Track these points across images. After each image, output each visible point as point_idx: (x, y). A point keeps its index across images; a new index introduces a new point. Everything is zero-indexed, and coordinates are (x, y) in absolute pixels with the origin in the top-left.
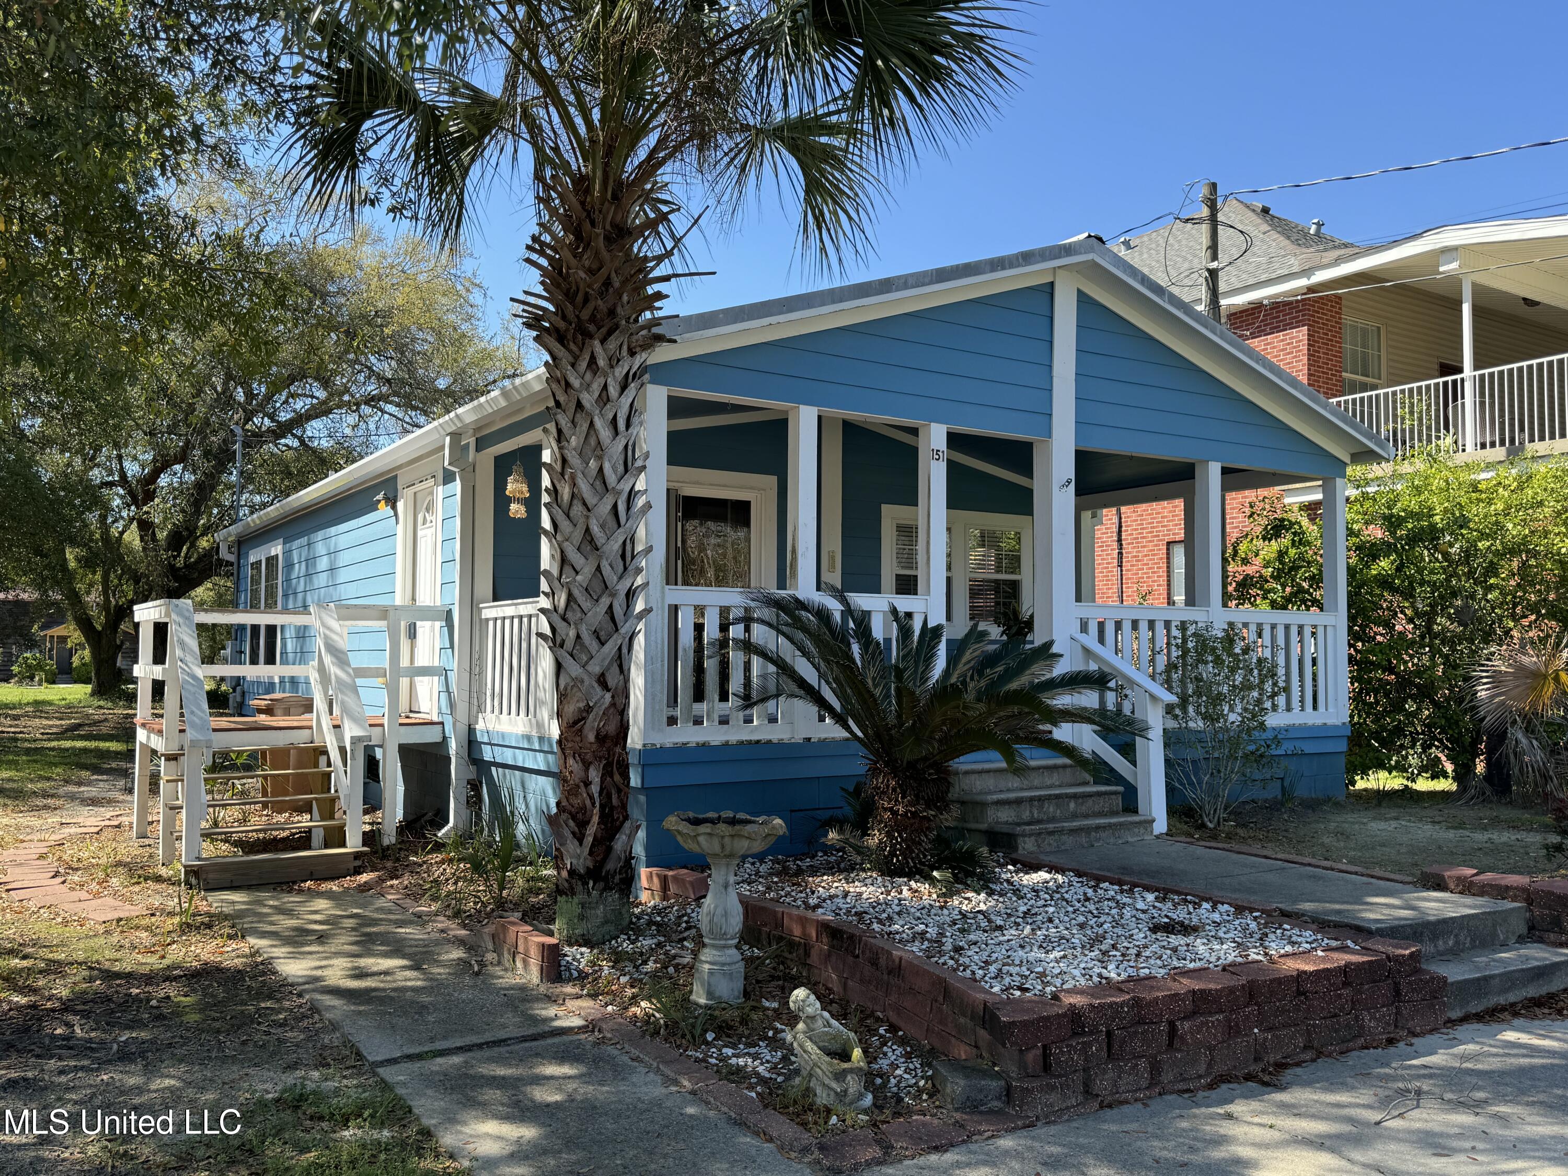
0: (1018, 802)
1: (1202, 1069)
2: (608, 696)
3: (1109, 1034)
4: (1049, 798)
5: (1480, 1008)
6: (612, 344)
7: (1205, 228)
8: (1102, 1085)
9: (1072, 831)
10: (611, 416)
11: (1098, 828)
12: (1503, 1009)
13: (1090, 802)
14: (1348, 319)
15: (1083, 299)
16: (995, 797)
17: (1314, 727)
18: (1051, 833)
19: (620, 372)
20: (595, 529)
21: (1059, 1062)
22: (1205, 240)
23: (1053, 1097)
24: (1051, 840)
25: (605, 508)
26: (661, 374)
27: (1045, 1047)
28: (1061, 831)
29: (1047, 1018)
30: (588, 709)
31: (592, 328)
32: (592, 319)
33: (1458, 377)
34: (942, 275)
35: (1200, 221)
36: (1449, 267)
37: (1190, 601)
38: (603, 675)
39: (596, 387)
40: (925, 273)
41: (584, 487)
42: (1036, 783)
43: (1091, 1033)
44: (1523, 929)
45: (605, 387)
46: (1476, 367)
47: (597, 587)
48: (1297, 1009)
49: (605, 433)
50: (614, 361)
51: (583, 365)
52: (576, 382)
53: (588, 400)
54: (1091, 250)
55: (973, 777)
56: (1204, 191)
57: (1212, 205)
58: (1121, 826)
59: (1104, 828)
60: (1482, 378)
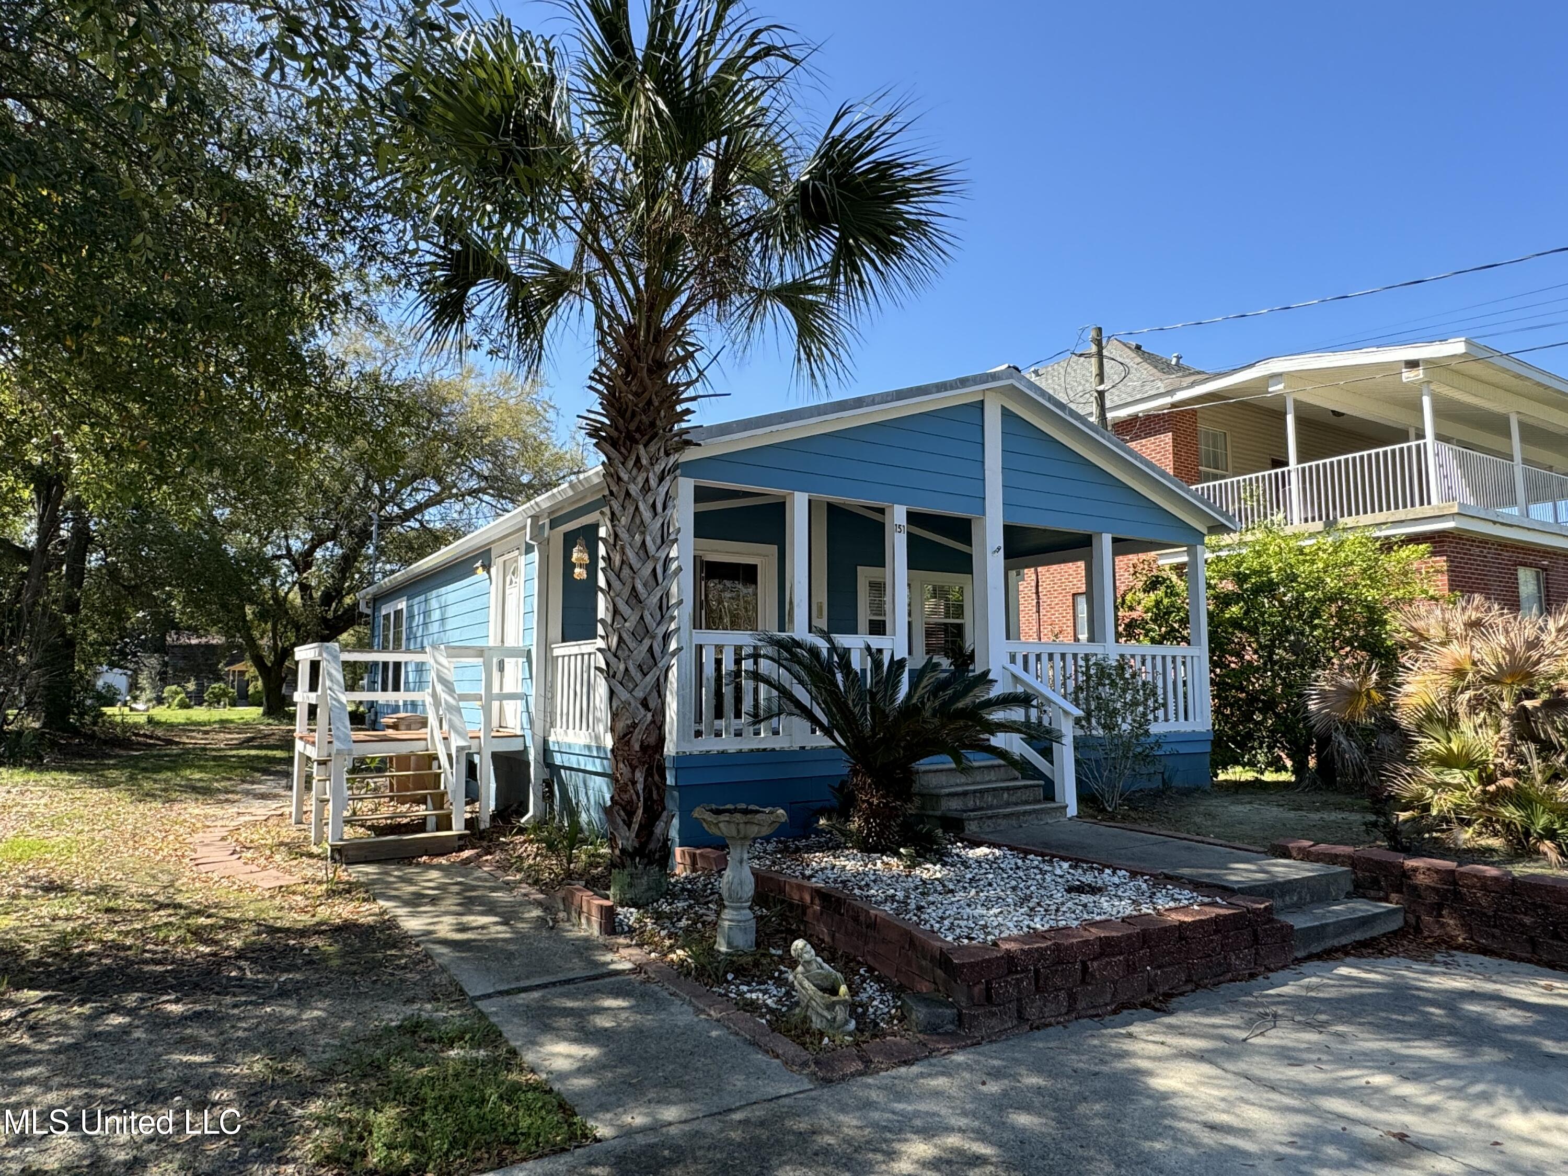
0: (965, 794)
1: (1108, 998)
2: (649, 715)
3: (1037, 971)
4: (988, 790)
5: (1319, 949)
6: (653, 448)
7: (1094, 361)
8: (1032, 1012)
9: (1006, 816)
10: (651, 502)
11: (1025, 813)
12: (1337, 950)
13: (1019, 793)
14: (1202, 426)
15: (1006, 414)
16: (947, 791)
17: (1185, 733)
18: (990, 818)
19: (658, 468)
20: (639, 587)
21: (998, 994)
22: (1094, 370)
23: (993, 1022)
24: (989, 822)
25: (647, 571)
26: (689, 469)
27: (988, 983)
28: (997, 816)
29: (989, 961)
30: (634, 725)
31: (637, 436)
32: (638, 429)
33: (1285, 469)
34: (900, 395)
35: (1089, 356)
36: (1276, 388)
37: (1091, 639)
38: (645, 699)
39: (640, 480)
40: (887, 394)
41: (630, 554)
42: (978, 779)
43: (1022, 971)
44: (1350, 888)
45: (647, 480)
46: (1299, 462)
47: (641, 631)
48: (1180, 951)
49: (647, 514)
50: (653, 461)
51: (631, 463)
52: (625, 477)
53: (634, 489)
54: (1010, 376)
55: (930, 775)
56: (1093, 334)
57: (1099, 344)
58: (1042, 810)
59: (1029, 813)
60: (1304, 470)
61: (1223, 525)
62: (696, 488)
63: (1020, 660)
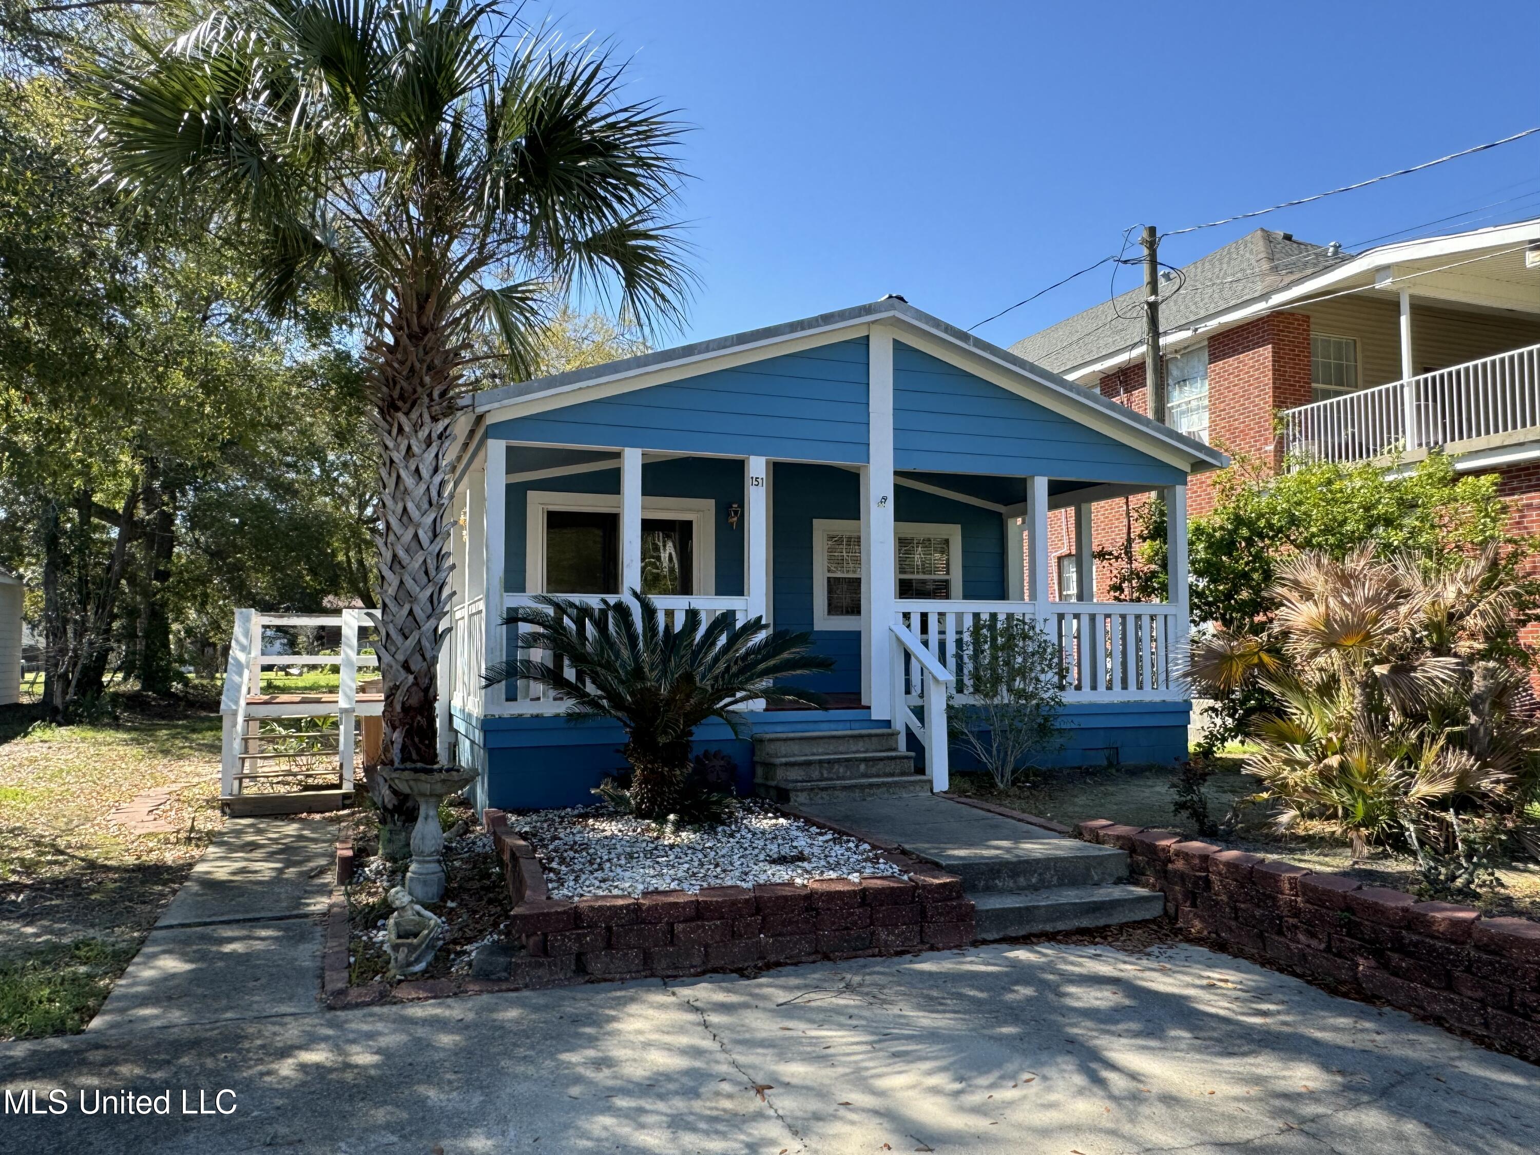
0: (808, 763)
1: (697, 961)
2: (411, 678)
3: (609, 929)
4: (838, 761)
6: (414, 415)
7: (1145, 267)
9: (845, 788)
10: (413, 468)
11: (871, 786)
13: (881, 764)
15: (898, 346)
16: (783, 760)
18: (823, 789)
19: (423, 434)
20: (401, 553)
21: (553, 947)
22: (1146, 278)
24: (824, 794)
25: (408, 536)
26: (497, 431)
27: (545, 935)
28: (834, 788)
29: (548, 914)
30: (396, 687)
31: (400, 404)
32: (402, 397)
33: (1398, 383)
35: (1137, 261)
36: (1384, 284)
38: (406, 662)
39: (403, 448)
41: (394, 522)
42: (841, 749)
43: (589, 927)
44: (1124, 872)
45: (409, 448)
46: (1415, 374)
47: (402, 594)
48: (806, 921)
49: (409, 480)
50: (417, 427)
51: (395, 431)
52: (391, 444)
53: (397, 457)
54: (893, 308)
55: (778, 744)
56: (1145, 234)
57: (1152, 245)
58: (896, 784)
59: (878, 786)
60: (1418, 382)
61: (1204, 461)
62: (509, 449)
63: (916, 621)
